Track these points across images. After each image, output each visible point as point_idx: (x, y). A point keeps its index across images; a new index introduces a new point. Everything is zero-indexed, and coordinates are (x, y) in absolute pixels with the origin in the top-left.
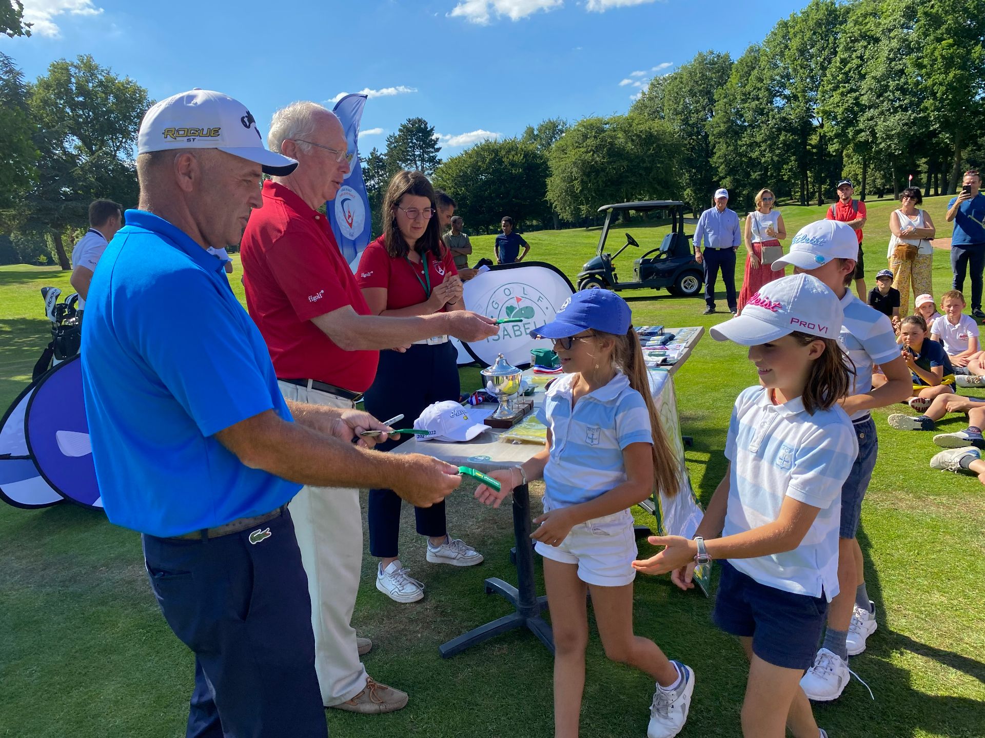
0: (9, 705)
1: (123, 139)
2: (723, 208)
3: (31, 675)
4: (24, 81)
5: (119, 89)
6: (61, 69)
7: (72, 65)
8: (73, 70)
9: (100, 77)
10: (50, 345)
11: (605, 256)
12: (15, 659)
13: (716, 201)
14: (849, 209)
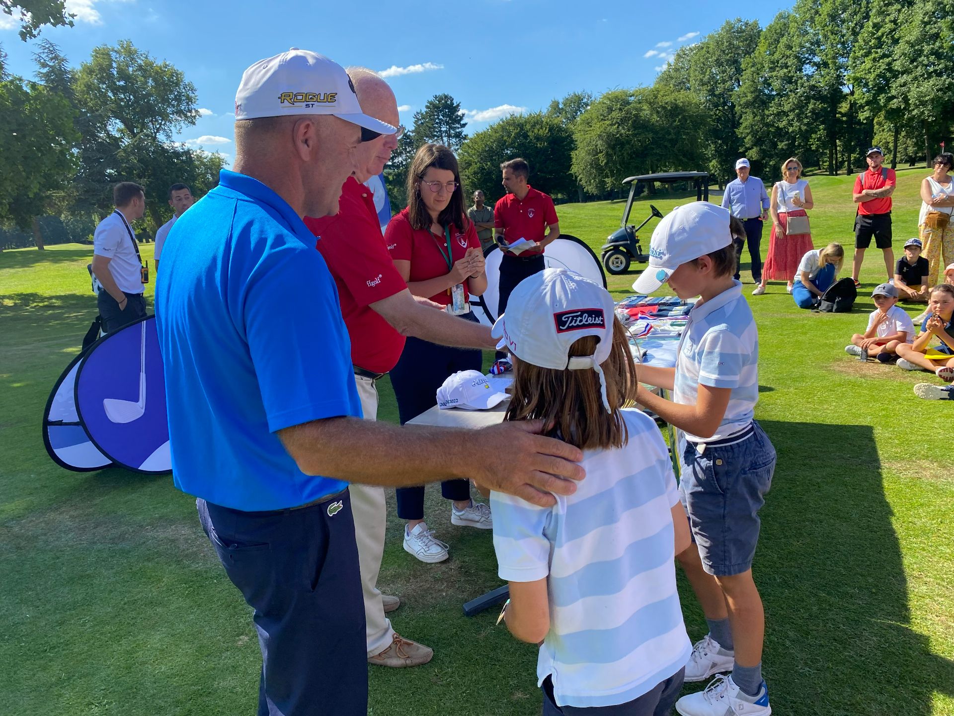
0: (64, 652)
1: (162, 121)
3: (84, 624)
4: (69, 66)
5: (157, 73)
6: (104, 54)
7: (113, 50)
8: (114, 55)
9: (139, 61)
11: (629, 228)
12: (70, 609)
13: (738, 172)
14: (878, 176)
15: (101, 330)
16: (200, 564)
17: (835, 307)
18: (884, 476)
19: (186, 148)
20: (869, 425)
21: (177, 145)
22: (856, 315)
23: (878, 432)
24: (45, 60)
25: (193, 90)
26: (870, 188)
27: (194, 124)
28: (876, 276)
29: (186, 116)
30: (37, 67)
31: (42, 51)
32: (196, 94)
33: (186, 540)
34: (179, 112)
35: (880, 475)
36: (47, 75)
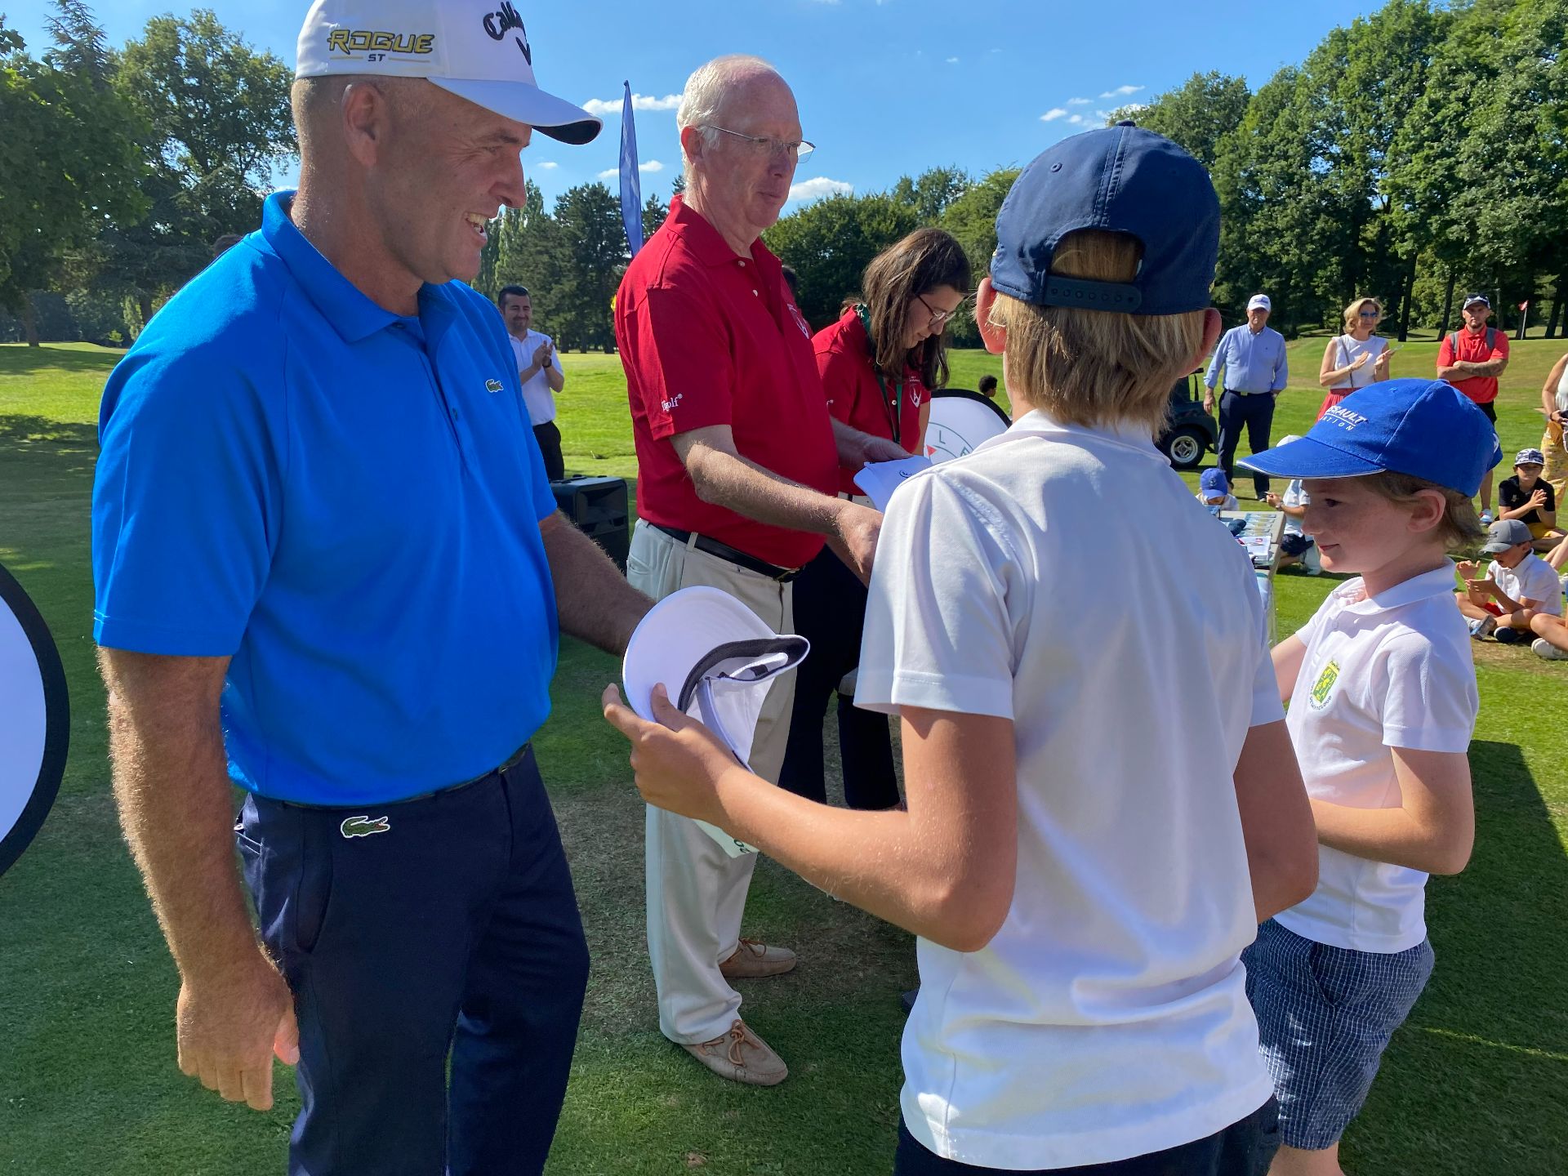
1: (256, 150)
2: (1259, 327)
4: (105, 45)
5: (254, 70)
6: (166, 30)
7: (183, 25)
8: (183, 33)
9: (226, 48)
24: (66, 31)
26: (1467, 359)
30: (52, 42)
31: (63, 15)
34: (287, 140)
36: (68, 56)
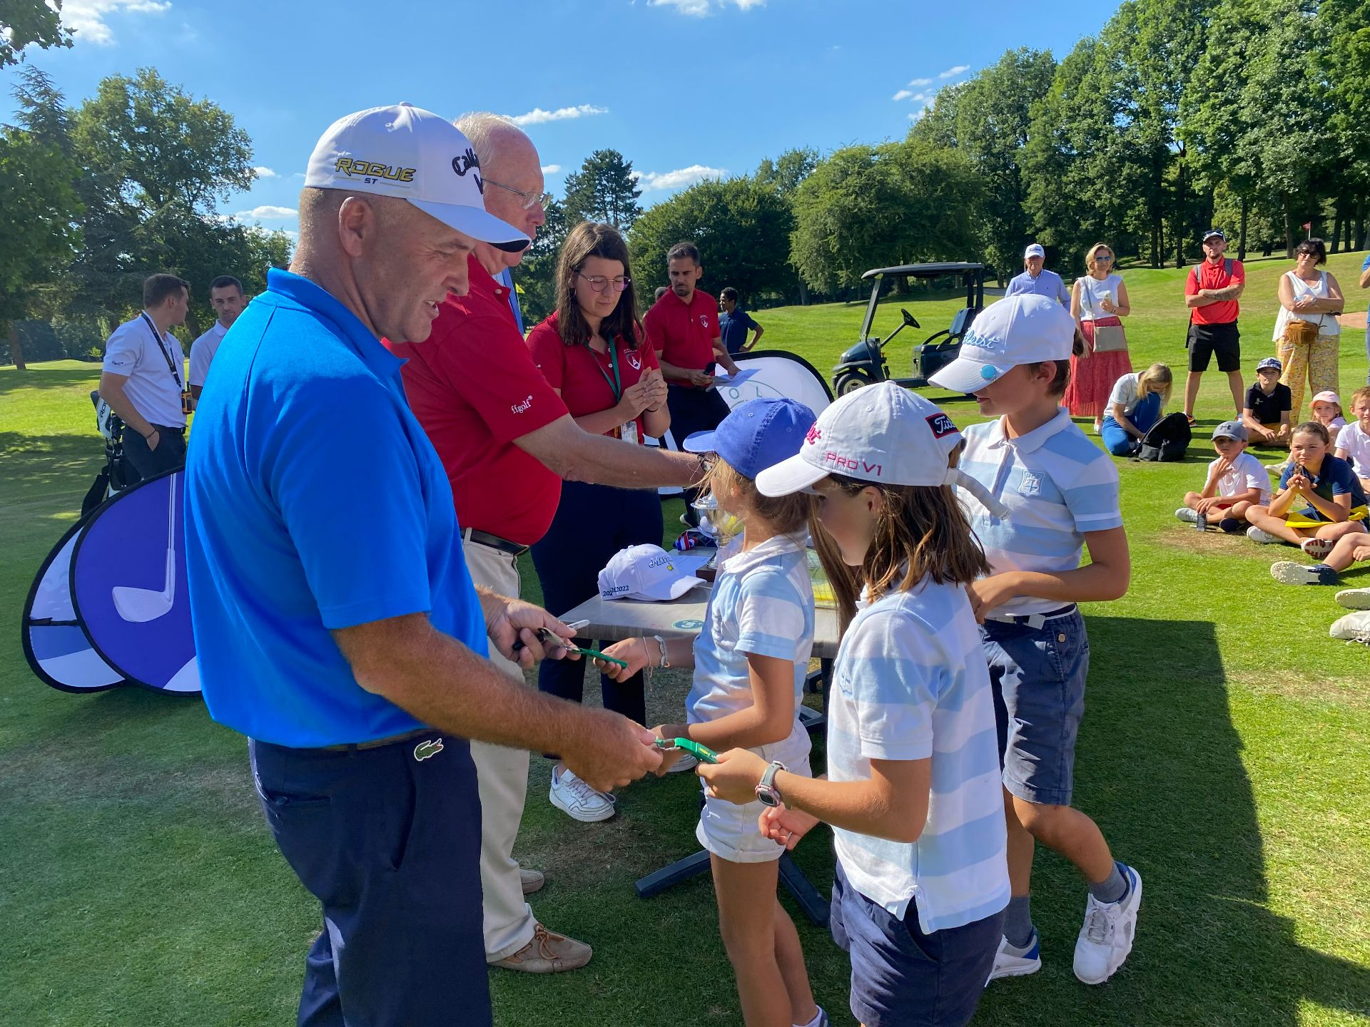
0: (53, 958)
1: (201, 184)
2: (1037, 271)
3: (82, 917)
4: (65, 105)
5: (194, 115)
6: (116, 88)
7: (130, 82)
8: (131, 90)
9: (169, 99)
10: (105, 470)
11: (872, 341)
12: (61, 895)
13: (1027, 262)
14: (1219, 271)
15: (109, 487)
16: (254, 827)
17: (1161, 454)
18: (1230, 692)
19: (236, 225)
20: (1209, 620)
21: (223, 219)
22: (1191, 465)
23: (1221, 631)
24: (30, 96)
25: (246, 140)
26: (1210, 286)
27: (248, 188)
28: (1219, 410)
29: (236, 178)
30: (18, 106)
31: (26, 82)
32: (251, 147)
33: (234, 792)
34: (226, 172)
35: (1224, 691)
36: (33, 117)
